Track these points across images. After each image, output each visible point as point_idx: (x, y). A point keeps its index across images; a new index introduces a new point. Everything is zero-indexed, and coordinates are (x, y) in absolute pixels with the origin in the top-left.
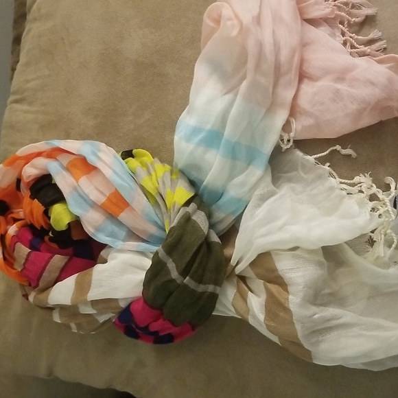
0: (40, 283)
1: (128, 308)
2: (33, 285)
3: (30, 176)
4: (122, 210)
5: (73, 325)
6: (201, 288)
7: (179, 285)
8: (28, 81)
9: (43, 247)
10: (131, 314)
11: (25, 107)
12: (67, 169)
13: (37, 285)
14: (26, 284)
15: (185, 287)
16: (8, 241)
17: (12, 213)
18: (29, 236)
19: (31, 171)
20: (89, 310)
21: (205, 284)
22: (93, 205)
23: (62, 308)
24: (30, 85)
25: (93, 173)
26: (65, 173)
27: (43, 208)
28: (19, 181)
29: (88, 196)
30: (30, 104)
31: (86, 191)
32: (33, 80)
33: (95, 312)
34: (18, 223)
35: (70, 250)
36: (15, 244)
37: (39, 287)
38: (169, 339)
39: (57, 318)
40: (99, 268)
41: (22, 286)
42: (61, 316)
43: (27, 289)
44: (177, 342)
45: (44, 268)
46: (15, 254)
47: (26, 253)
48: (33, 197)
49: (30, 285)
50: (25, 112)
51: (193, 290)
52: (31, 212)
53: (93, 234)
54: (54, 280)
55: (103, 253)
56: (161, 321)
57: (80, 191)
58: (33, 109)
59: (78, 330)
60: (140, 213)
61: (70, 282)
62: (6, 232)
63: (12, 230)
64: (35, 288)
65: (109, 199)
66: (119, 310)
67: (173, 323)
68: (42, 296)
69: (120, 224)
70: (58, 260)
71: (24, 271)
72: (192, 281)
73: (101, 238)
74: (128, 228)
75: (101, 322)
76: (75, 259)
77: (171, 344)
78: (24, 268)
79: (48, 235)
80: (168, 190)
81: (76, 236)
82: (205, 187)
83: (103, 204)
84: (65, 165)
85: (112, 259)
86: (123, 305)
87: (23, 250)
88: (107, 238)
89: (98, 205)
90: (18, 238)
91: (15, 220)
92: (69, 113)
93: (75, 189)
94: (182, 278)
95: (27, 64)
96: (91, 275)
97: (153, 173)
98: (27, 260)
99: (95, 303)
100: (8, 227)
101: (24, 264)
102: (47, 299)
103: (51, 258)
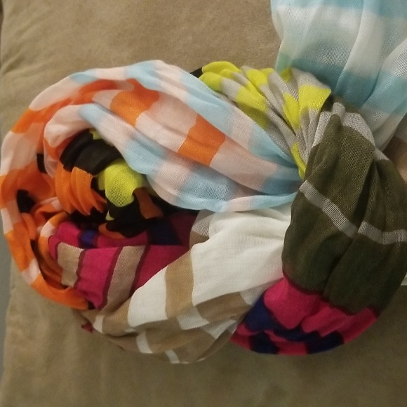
0: (108, 298)
1: (260, 302)
2: (96, 304)
3: (58, 137)
4: (215, 149)
5: (171, 354)
6: (387, 238)
7: (350, 241)
8: (21, 33)
9: (100, 240)
10: (269, 312)
11: (24, 69)
12: (113, 112)
13: (105, 301)
14: (84, 307)
15: (363, 240)
16: (44, 247)
17: (40, 206)
18: (75, 232)
19: (57, 130)
20: (197, 322)
21: (391, 230)
22: (168, 154)
23: (151, 329)
24: (25, 36)
25: (155, 105)
26: (110, 116)
27: (89, 177)
28: (40, 157)
29: (155, 142)
30: (31, 62)
31: (151, 135)
32: (28, 27)
33: (206, 322)
34: (53, 219)
35: (143, 236)
36: (57, 245)
37: (109, 303)
38: (336, 340)
39: (144, 347)
40: (197, 250)
41: (77, 312)
42: (150, 343)
43: (87, 314)
44: (347, 343)
45: (111, 271)
46: (60, 261)
47: (78, 255)
48: (69, 167)
49: (91, 307)
50: (26, 75)
51: (375, 243)
52: (72, 191)
53: (178, 199)
54: (129, 288)
55: (196, 228)
56: (326, 311)
57: (141, 138)
58: (36, 66)
59: (180, 359)
60: (246, 146)
61: (157, 284)
62: (38, 236)
63: (46, 230)
64: (100, 308)
65: (189, 138)
66: (243, 312)
67: (344, 309)
68: (116, 317)
69: (214, 174)
70: (129, 255)
71: (79, 283)
72: (372, 228)
73: (192, 202)
74: (227, 178)
75: (217, 337)
76: (153, 247)
77: (340, 347)
78: (79, 279)
79: (104, 221)
80: (287, 95)
81: (148, 212)
82: (349, 74)
83: (183, 148)
84: (108, 105)
85: (216, 231)
86: (249, 300)
87: (71, 253)
88: (201, 200)
89: (175, 153)
90: (57, 238)
91: (47, 216)
92: (90, 51)
93: (133, 137)
94: (354, 227)
95: (15, 11)
96: (189, 265)
97: (249, 83)
98: (80, 265)
99: (203, 308)
100: (39, 228)
101: (78, 273)
102: (126, 319)
103: (118, 252)
